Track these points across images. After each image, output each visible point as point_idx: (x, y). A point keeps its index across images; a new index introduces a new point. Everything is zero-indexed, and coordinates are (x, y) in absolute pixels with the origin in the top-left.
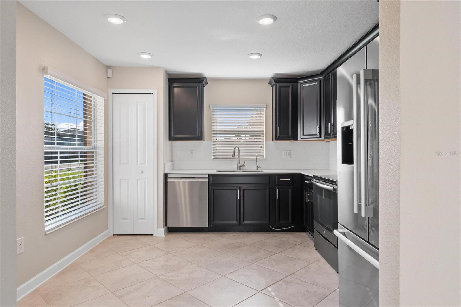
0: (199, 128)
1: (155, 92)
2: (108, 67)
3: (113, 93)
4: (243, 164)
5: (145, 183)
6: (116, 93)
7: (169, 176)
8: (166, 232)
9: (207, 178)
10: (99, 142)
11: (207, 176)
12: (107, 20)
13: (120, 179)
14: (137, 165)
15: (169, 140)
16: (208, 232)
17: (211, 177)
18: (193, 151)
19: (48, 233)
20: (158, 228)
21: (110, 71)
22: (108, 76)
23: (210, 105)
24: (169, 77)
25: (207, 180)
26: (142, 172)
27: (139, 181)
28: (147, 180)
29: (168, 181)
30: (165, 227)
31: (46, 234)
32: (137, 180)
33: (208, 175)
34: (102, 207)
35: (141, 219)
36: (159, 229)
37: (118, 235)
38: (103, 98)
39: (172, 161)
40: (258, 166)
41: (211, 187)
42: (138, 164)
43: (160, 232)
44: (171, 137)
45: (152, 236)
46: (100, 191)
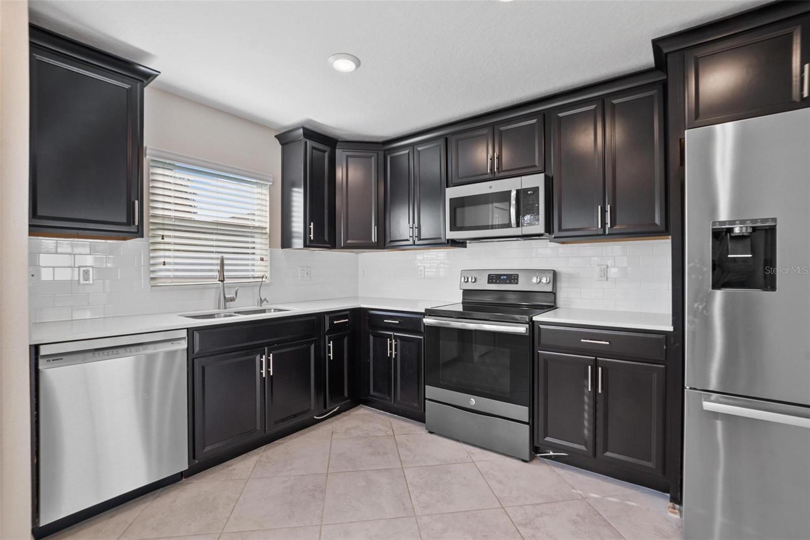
4: (232, 296)
7: (44, 351)
9: (184, 338)
11: (184, 334)
16: (181, 479)
25: (184, 345)
33: (186, 330)
40: (263, 299)
41: (196, 361)
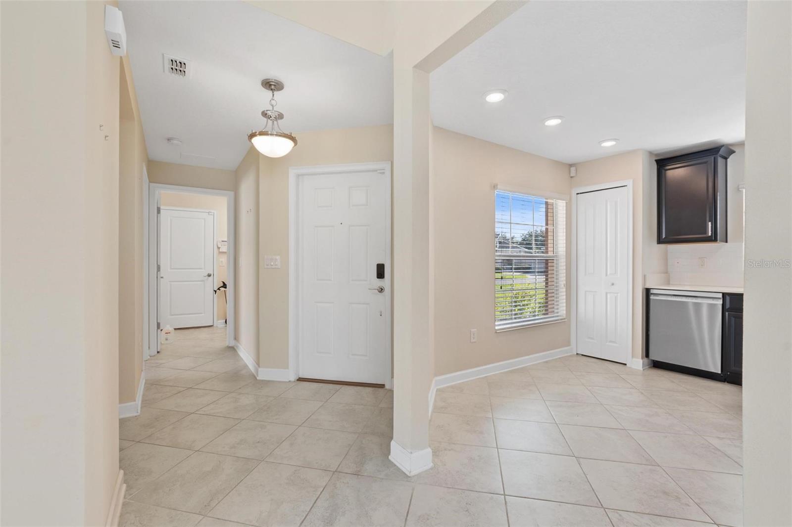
0: (710, 223)
1: (629, 183)
2: (571, 165)
3: (577, 194)
5: (616, 298)
6: (581, 193)
7: (652, 291)
8: (649, 365)
9: (719, 298)
10: (560, 249)
11: (720, 296)
12: (545, 125)
13: (586, 292)
14: (606, 275)
15: (658, 244)
16: (725, 382)
17: (728, 298)
18: (705, 259)
19: (498, 331)
20: (633, 357)
21: (573, 169)
22: (572, 175)
23: (738, 186)
24: (657, 159)
25: (720, 302)
26: (613, 284)
27: (609, 296)
28: (619, 294)
29: (651, 298)
30: (646, 360)
31: (496, 332)
32: (607, 293)
33: (721, 294)
34: (561, 320)
35: (611, 342)
36: (634, 359)
37: (582, 355)
38: (564, 202)
39: (667, 273)
41: (727, 313)
42: (608, 274)
43: (637, 363)
44: (661, 240)
45: (625, 366)
46: (561, 301)
